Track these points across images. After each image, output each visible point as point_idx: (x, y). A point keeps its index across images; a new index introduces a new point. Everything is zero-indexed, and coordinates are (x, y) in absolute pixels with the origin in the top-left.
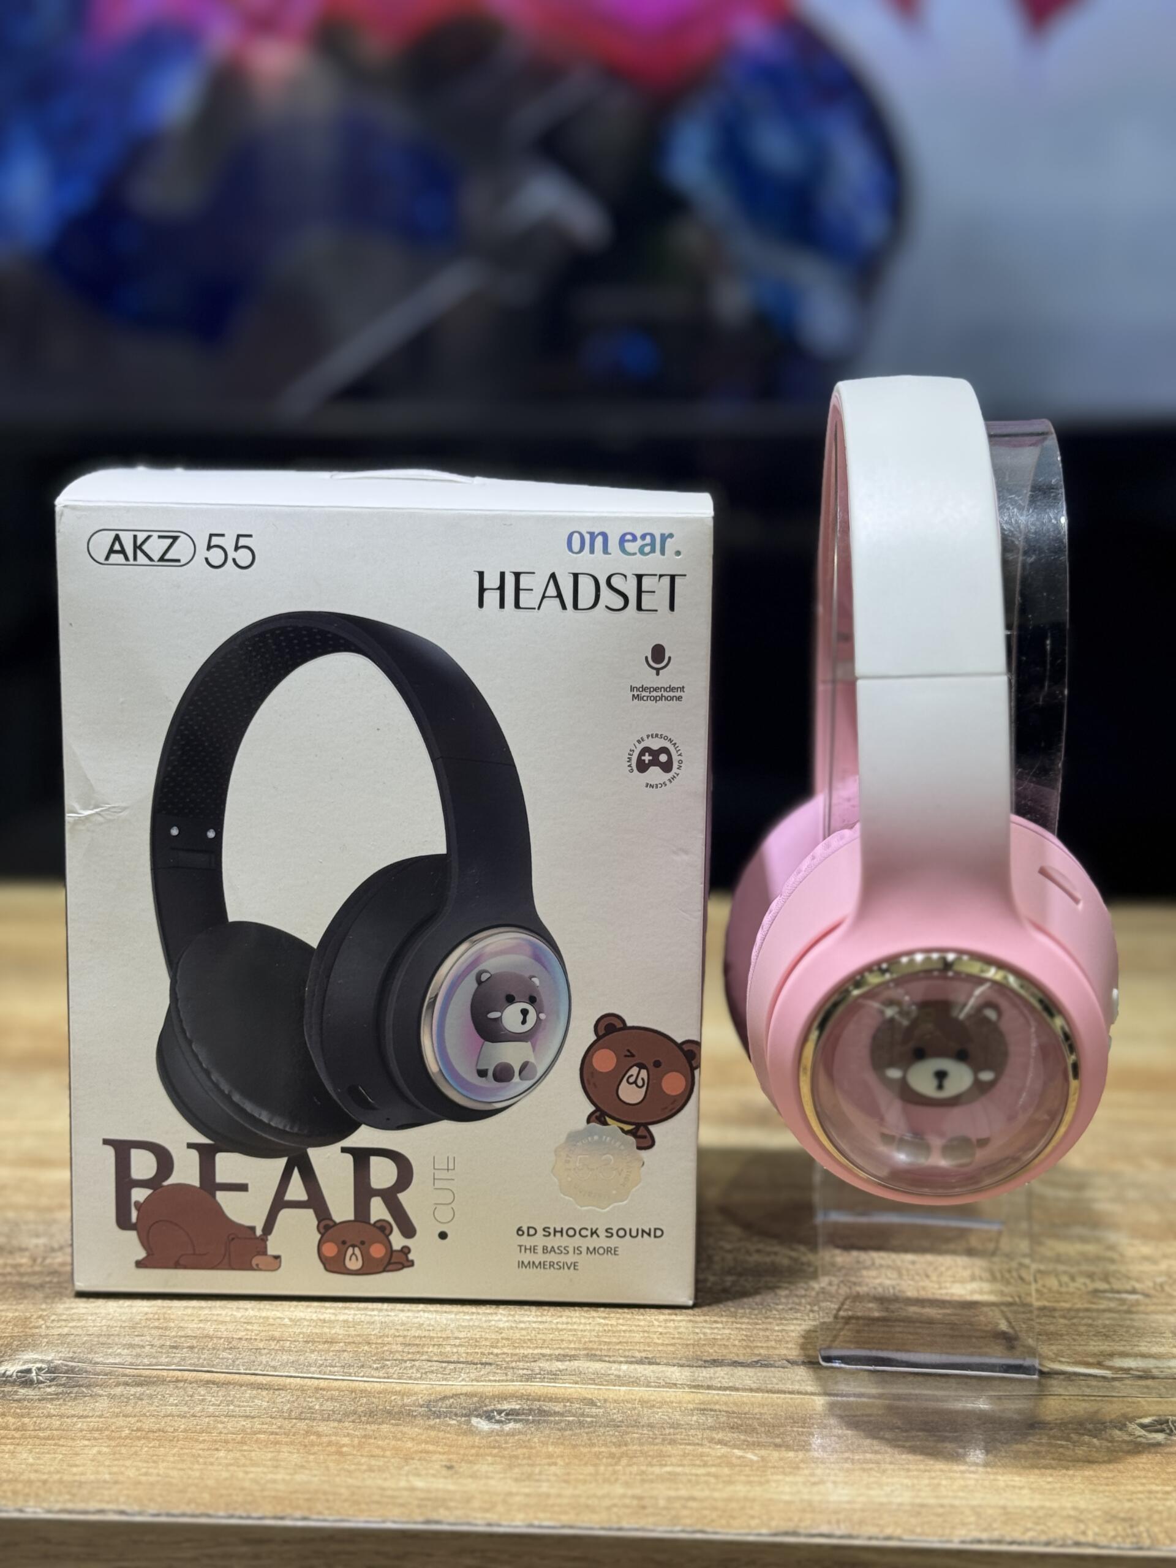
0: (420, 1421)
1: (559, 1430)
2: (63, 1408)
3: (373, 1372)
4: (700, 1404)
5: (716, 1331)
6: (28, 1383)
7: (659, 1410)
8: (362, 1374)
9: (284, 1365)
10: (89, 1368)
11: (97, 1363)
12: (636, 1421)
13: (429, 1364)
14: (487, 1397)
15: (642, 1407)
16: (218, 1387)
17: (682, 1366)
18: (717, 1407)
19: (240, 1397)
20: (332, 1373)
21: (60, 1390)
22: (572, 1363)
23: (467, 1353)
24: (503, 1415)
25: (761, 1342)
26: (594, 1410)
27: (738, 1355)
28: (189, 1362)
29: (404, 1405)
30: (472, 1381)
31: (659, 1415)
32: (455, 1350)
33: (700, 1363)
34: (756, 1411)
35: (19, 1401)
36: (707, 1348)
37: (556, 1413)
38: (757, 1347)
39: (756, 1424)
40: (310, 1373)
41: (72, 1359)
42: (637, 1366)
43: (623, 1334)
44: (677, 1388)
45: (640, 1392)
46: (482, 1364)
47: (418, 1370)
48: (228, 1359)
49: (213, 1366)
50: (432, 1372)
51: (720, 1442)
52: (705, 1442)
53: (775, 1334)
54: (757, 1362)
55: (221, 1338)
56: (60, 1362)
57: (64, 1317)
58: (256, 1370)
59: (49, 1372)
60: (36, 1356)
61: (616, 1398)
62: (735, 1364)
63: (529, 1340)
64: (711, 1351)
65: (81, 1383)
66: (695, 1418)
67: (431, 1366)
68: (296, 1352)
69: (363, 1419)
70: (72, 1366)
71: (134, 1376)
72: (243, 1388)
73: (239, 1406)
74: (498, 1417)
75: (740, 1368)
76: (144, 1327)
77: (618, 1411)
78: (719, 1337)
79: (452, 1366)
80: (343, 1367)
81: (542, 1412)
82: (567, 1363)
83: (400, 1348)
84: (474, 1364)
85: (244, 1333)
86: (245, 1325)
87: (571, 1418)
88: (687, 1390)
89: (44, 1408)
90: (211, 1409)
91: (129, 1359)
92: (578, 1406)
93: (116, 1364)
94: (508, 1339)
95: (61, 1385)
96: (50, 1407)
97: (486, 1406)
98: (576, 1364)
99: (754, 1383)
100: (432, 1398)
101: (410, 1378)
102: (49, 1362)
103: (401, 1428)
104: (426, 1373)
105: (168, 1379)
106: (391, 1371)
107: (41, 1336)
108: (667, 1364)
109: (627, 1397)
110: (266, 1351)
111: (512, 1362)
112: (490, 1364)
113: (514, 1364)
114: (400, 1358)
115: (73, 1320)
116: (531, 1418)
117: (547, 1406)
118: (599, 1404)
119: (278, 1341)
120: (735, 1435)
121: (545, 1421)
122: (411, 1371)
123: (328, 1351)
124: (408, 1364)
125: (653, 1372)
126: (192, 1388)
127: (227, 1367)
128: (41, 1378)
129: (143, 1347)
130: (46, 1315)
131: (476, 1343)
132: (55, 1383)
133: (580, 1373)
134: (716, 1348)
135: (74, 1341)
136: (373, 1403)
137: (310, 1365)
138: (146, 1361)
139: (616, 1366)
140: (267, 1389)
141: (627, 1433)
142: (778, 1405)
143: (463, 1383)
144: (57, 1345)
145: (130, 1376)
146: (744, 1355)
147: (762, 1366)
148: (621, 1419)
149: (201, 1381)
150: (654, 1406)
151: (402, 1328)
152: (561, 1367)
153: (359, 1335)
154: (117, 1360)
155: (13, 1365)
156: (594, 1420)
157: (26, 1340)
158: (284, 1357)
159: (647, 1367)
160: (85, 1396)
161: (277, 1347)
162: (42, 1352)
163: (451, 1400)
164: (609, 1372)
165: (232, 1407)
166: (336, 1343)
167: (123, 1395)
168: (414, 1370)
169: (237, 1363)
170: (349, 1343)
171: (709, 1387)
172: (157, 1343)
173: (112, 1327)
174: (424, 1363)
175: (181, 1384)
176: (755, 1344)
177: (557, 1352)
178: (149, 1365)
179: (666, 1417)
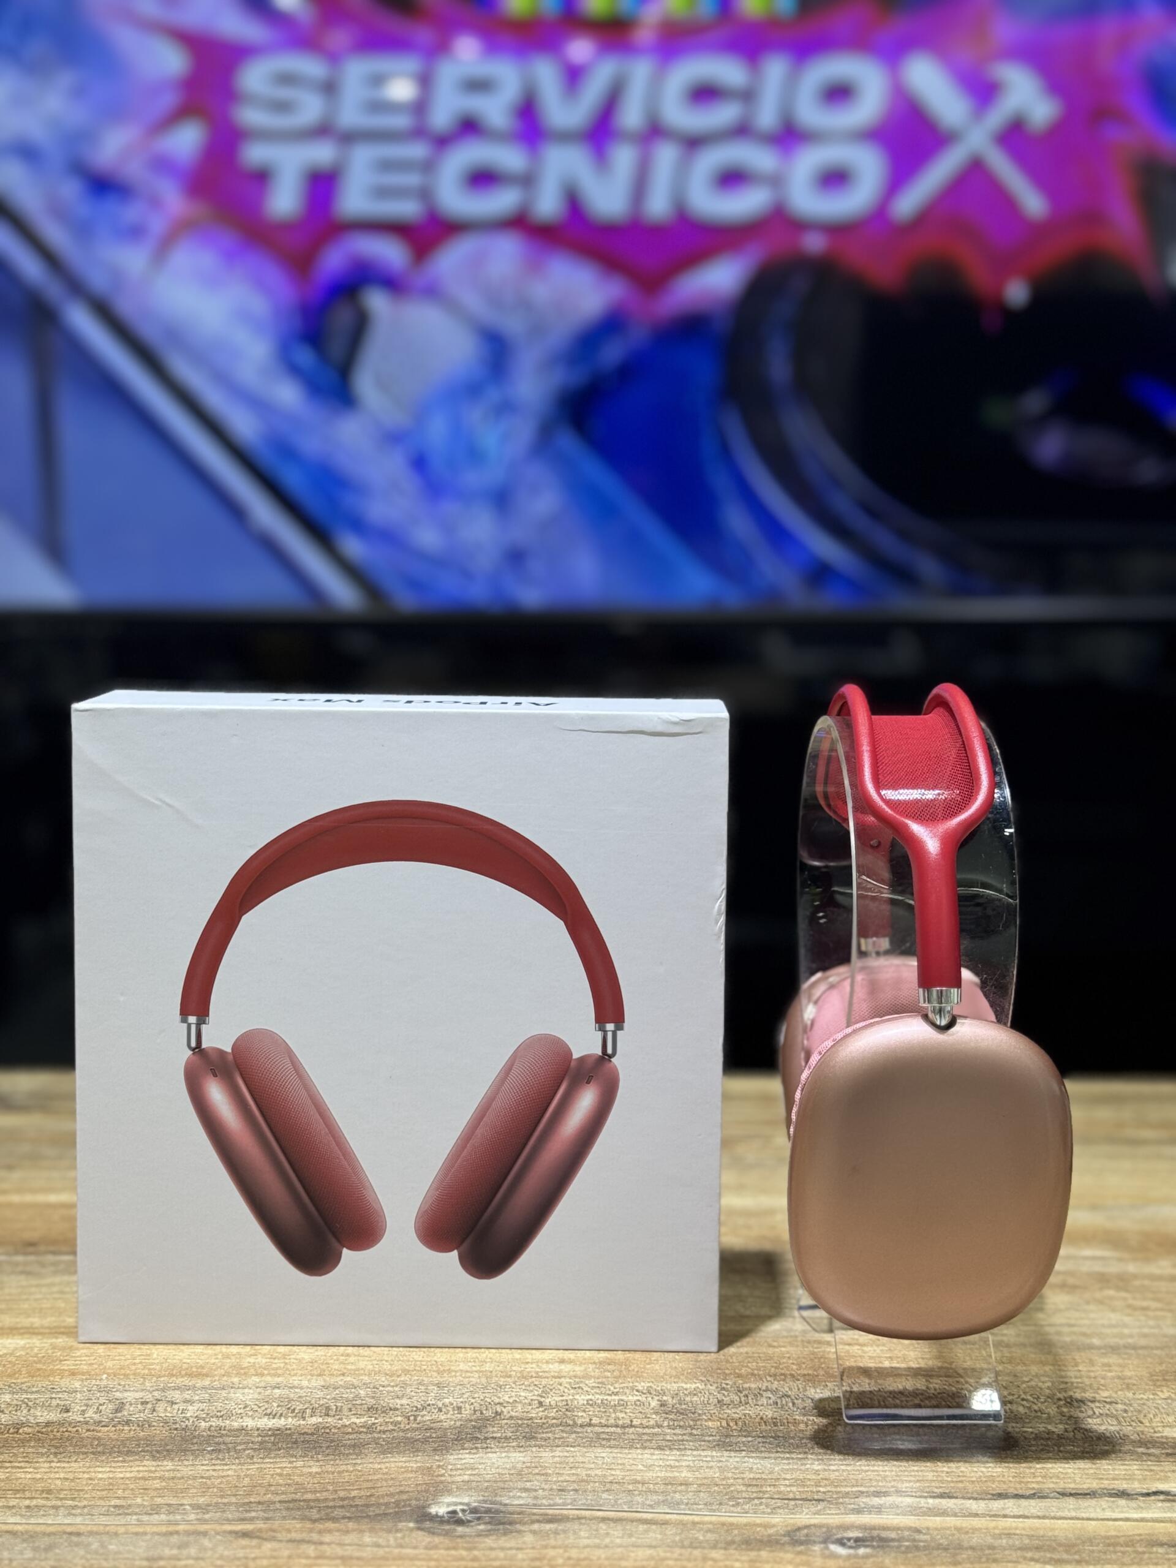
0: (788, 1548)
1: (903, 1553)
2: (500, 1542)
3: (732, 1509)
4: (1003, 1529)
5: (990, 1469)
6: (460, 1522)
7: (973, 1536)
8: (724, 1510)
9: (658, 1503)
10: (502, 1508)
11: (506, 1505)
12: (959, 1544)
13: (774, 1501)
14: (832, 1528)
15: (959, 1533)
16: (615, 1523)
17: (976, 1499)
18: (1018, 1532)
19: (637, 1531)
20: (698, 1510)
21: (489, 1527)
22: (888, 1498)
23: (799, 1491)
24: (852, 1541)
25: (1030, 1478)
26: (922, 1537)
27: (1016, 1489)
28: (580, 1502)
29: (770, 1536)
30: (815, 1514)
31: (975, 1540)
32: (788, 1489)
33: (990, 1496)
34: (1050, 1534)
35: (461, 1537)
36: (989, 1484)
37: (893, 1540)
38: (1029, 1482)
39: (1054, 1544)
40: (681, 1510)
41: (485, 1502)
42: (940, 1500)
43: (917, 1473)
44: (980, 1517)
45: (951, 1521)
46: (816, 1500)
47: (767, 1506)
48: (610, 1499)
49: (601, 1505)
50: (779, 1507)
51: (1032, 1559)
52: (1021, 1560)
53: (1039, 1471)
54: (1034, 1494)
55: (596, 1482)
56: (476, 1504)
57: (459, 1466)
58: (637, 1508)
59: (471, 1512)
60: (454, 1500)
61: (935, 1526)
62: (1017, 1496)
63: (844, 1480)
64: (994, 1486)
65: (503, 1521)
66: (1004, 1541)
67: (776, 1503)
68: (662, 1492)
69: (744, 1547)
70: (488, 1508)
71: (541, 1515)
72: (635, 1523)
73: (639, 1538)
74: (849, 1544)
75: (1023, 1500)
76: (529, 1474)
77: (942, 1537)
78: (995, 1474)
79: (793, 1503)
80: (705, 1504)
81: (882, 1540)
82: (883, 1498)
83: (744, 1489)
84: (809, 1500)
85: (612, 1478)
86: (609, 1471)
87: (907, 1544)
88: (988, 1518)
89: (484, 1542)
90: (618, 1541)
91: (530, 1501)
92: (908, 1533)
93: (521, 1505)
94: (826, 1479)
95: (489, 1523)
96: (489, 1541)
97: (835, 1535)
98: (889, 1500)
99: (1039, 1511)
100: (789, 1528)
101: (764, 1513)
102: (467, 1504)
103: (776, 1554)
104: (774, 1508)
105: (571, 1517)
106: (746, 1507)
107: (448, 1483)
108: (963, 1498)
109: (944, 1525)
110: (636, 1492)
111: (839, 1498)
112: (823, 1500)
113: (841, 1500)
114: (747, 1496)
115: (468, 1469)
116: (875, 1543)
117: (884, 1534)
118: (924, 1532)
119: (643, 1484)
120: (1042, 1554)
121: (888, 1546)
122: (761, 1507)
123: (687, 1492)
124: (756, 1501)
125: (955, 1504)
126: (594, 1523)
127: (613, 1506)
128: (469, 1518)
129: (536, 1490)
130: (443, 1465)
131: (802, 1483)
132: (481, 1522)
133: (898, 1506)
134: (996, 1483)
135: (478, 1486)
136: (744, 1534)
137: (678, 1504)
138: (544, 1501)
139: (923, 1501)
140: (654, 1524)
141: (957, 1554)
142: (1065, 1529)
143: (808, 1516)
144: (467, 1490)
145: (539, 1515)
146: (1021, 1489)
147: (1039, 1497)
148: (946, 1543)
149: (598, 1518)
150: (967, 1533)
151: (737, 1471)
152: (881, 1502)
153: (705, 1478)
154: (522, 1502)
155: (440, 1507)
156: (926, 1544)
157: (439, 1489)
158: (654, 1497)
159: (948, 1500)
160: (512, 1532)
161: (644, 1489)
162: (457, 1496)
163: (806, 1531)
164: (920, 1506)
165: (633, 1539)
166: (690, 1484)
167: (542, 1531)
168: (764, 1507)
169: (619, 1502)
170: (700, 1485)
171: (1005, 1516)
172: (546, 1487)
173: (502, 1474)
174: (769, 1500)
175: (583, 1521)
176: (1025, 1480)
177: (872, 1489)
178: (550, 1505)
179: (982, 1541)
